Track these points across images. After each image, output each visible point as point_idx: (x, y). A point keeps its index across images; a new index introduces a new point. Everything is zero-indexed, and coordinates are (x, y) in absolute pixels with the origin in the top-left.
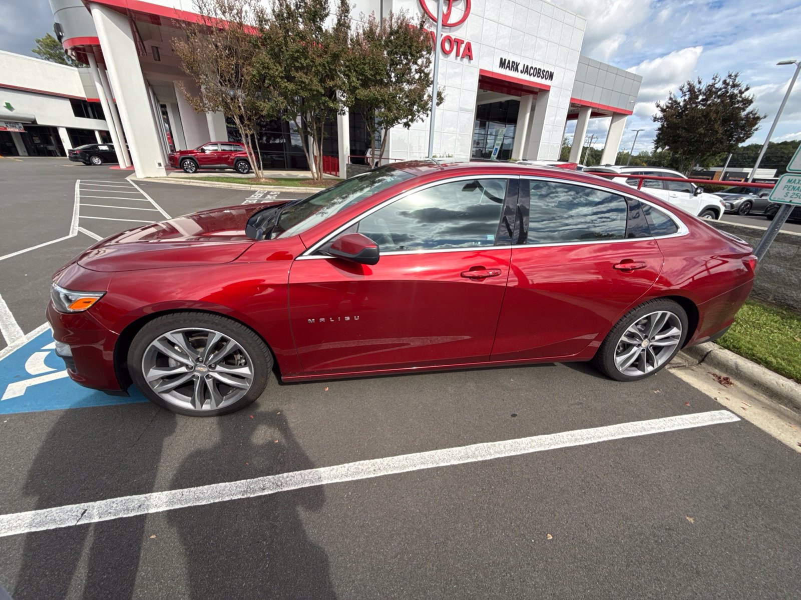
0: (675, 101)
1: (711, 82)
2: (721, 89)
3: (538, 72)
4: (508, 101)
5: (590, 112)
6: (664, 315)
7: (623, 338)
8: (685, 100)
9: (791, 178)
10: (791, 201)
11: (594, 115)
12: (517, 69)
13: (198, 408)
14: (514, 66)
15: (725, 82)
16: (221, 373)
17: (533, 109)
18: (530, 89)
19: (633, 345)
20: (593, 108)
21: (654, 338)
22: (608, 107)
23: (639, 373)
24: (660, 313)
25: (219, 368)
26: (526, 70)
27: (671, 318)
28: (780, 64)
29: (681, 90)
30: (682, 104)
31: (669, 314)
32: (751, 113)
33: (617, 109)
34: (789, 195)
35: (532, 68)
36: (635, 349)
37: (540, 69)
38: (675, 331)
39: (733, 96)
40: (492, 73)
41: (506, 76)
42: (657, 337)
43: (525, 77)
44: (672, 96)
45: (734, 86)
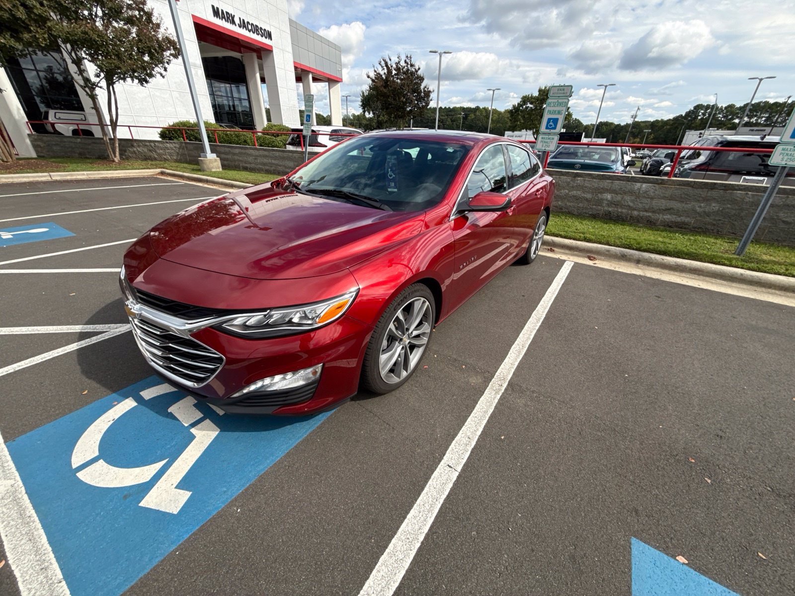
0: (379, 74)
1: (397, 60)
2: (404, 67)
3: (256, 29)
4: (224, 57)
5: (310, 76)
8: (385, 73)
11: (315, 80)
12: (233, 22)
14: (230, 18)
15: (405, 62)
18: (248, 45)
20: (312, 73)
22: (324, 73)
26: (243, 24)
28: (431, 52)
29: (380, 64)
30: (384, 77)
32: (425, 87)
33: (331, 75)
35: (248, 23)
37: (257, 26)
39: (412, 73)
40: (208, 22)
41: (224, 28)
43: (243, 32)
44: (376, 70)
45: (412, 65)
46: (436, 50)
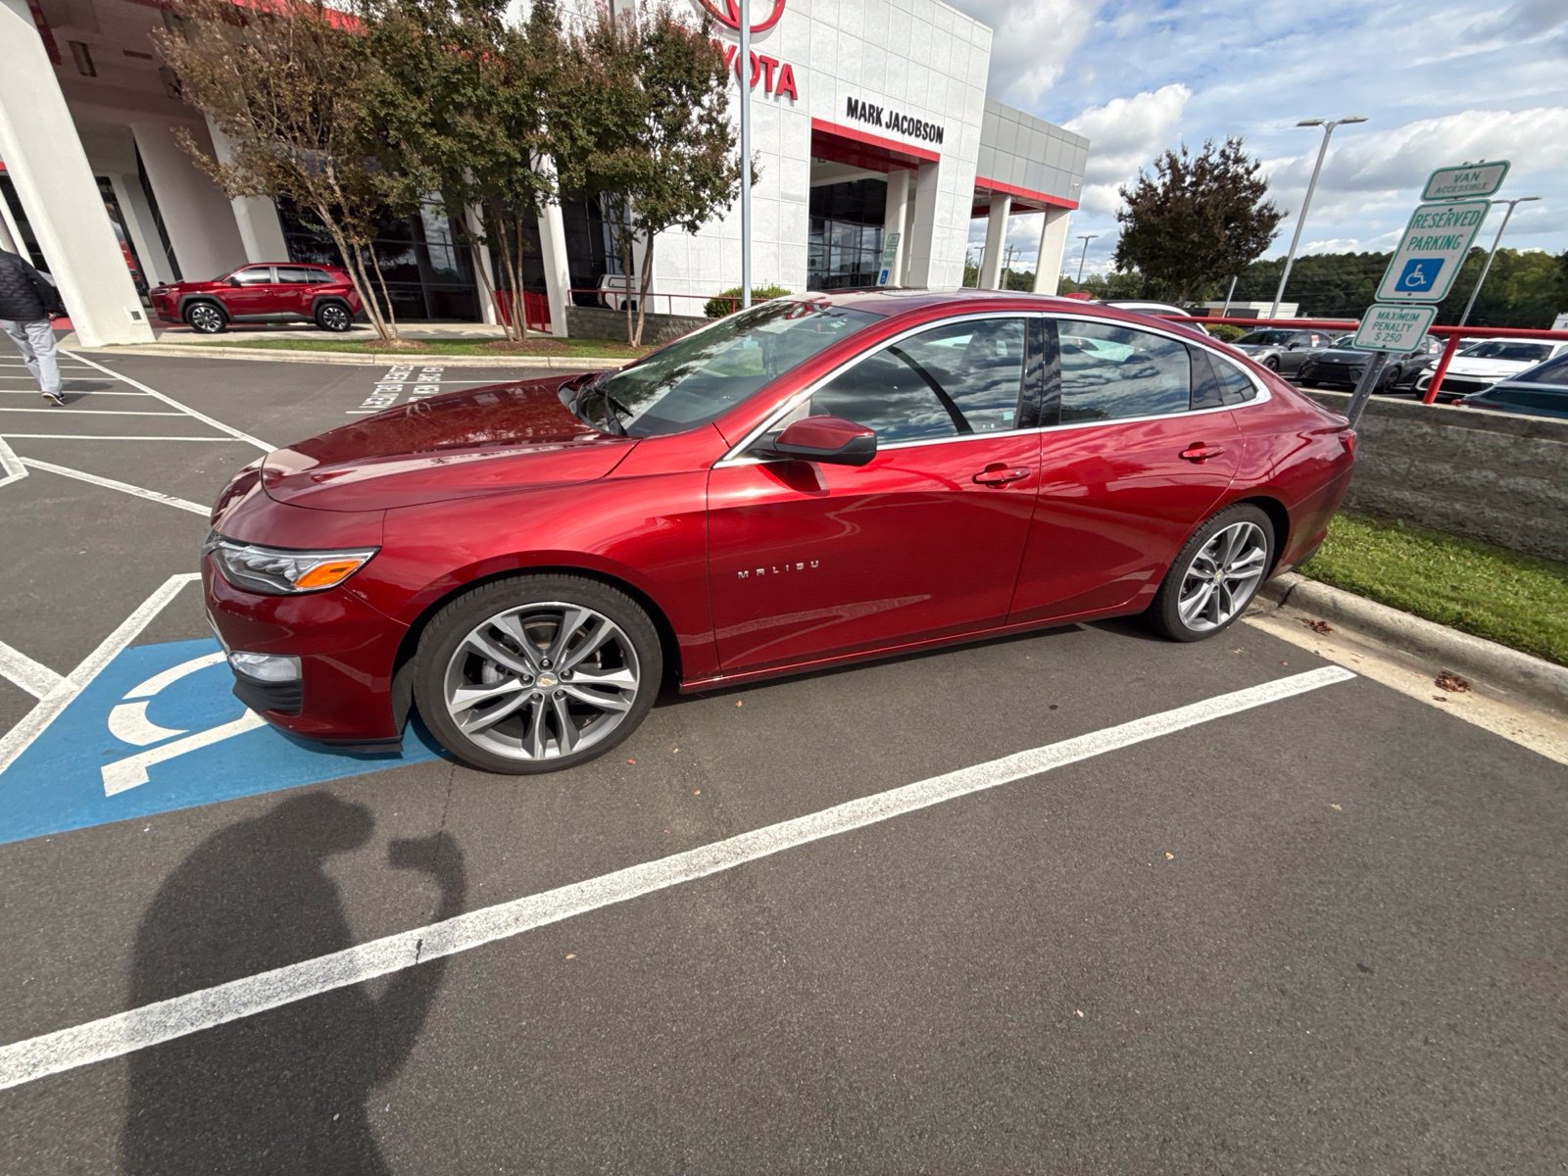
0: (1150, 186)
1: (1202, 153)
2: (1217, 166)
3: (917, 128)
4: (863, 182)
5: (1008, 203)
6: (1244, 528)
7: (1192, 571)
8: (1164, 184)
9: (1383, 310)
10: (1384, 347)
11: (1016, 208)
12: (878, 121)
13: (538, 757)
14: (873, 115)
15: (1223, 154)
16: (578, 686)
17: (912, 197)
18: (899, 158)
19: (1202, 581)
20: (1012, 195)
21: (1230, 567)
22: (1039, 194)
23: (1210, 625)
24: (1240, 525)
25: (578, 677)
26: (896, 123)
27: (1254, 533)
28: (1301, 125)
29: (1157, 165)
30: (1160, 190)
31: (1251, 525)
32: (1265, 207)
33: (1053, 198)
34: (1382, 337)
35: (905, 118)
36: (1205, 586)
37: (919, 122)
38: (1257, 554)
39: (1237, 178)
40: (836, 126)
41: (860, 133)
42: (1235, 566)
43: (894, 135)
44: (1145, 178)
45: (1238, 160)
46: (1318, 118)
